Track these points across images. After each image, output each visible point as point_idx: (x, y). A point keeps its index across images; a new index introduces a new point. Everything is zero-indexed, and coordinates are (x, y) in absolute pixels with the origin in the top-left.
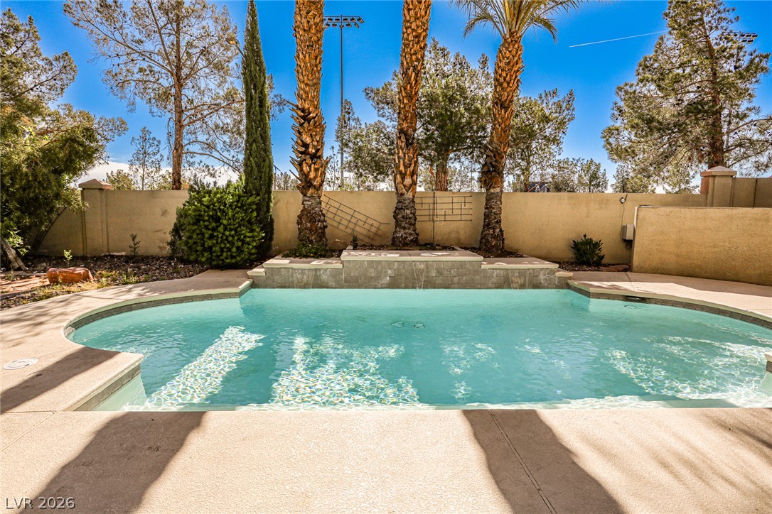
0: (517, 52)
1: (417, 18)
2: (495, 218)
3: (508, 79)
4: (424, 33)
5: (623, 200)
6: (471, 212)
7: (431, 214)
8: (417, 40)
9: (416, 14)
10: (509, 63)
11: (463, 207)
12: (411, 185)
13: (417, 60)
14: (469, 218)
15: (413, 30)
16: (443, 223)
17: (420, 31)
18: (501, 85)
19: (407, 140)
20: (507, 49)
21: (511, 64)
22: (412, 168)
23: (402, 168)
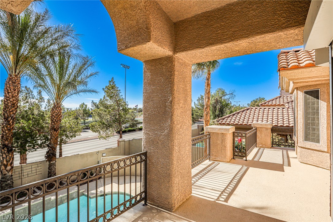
0: (60, 111)
1: (13, 97)
2: (53, 173)
3: (57, 120)
4: (17, 102)
5: (98, 153)
6: (41, 170)
7: (20, 175)
8: (13, 106)
9: (13, 95)
10: (57, 115)
11: (37, 169)
12: (11, 169)
13: (13, 114)
14: (40, 173)
15: (11, 102)
16: (27, 178)
17: (15, 102)
18: (54, 122)
19: (8, 149)
20: (56, 109)
21: (58, 115)
22: (11, 162)
23: (5, 162)
